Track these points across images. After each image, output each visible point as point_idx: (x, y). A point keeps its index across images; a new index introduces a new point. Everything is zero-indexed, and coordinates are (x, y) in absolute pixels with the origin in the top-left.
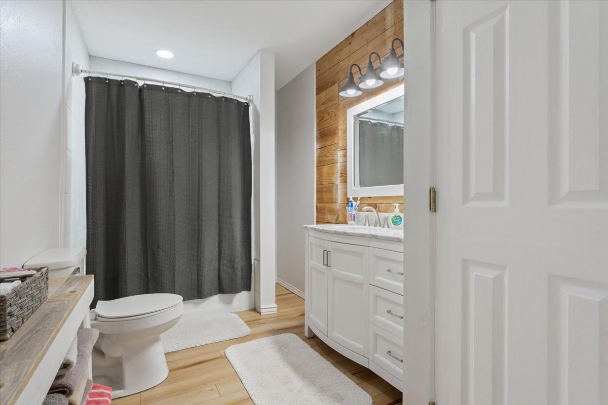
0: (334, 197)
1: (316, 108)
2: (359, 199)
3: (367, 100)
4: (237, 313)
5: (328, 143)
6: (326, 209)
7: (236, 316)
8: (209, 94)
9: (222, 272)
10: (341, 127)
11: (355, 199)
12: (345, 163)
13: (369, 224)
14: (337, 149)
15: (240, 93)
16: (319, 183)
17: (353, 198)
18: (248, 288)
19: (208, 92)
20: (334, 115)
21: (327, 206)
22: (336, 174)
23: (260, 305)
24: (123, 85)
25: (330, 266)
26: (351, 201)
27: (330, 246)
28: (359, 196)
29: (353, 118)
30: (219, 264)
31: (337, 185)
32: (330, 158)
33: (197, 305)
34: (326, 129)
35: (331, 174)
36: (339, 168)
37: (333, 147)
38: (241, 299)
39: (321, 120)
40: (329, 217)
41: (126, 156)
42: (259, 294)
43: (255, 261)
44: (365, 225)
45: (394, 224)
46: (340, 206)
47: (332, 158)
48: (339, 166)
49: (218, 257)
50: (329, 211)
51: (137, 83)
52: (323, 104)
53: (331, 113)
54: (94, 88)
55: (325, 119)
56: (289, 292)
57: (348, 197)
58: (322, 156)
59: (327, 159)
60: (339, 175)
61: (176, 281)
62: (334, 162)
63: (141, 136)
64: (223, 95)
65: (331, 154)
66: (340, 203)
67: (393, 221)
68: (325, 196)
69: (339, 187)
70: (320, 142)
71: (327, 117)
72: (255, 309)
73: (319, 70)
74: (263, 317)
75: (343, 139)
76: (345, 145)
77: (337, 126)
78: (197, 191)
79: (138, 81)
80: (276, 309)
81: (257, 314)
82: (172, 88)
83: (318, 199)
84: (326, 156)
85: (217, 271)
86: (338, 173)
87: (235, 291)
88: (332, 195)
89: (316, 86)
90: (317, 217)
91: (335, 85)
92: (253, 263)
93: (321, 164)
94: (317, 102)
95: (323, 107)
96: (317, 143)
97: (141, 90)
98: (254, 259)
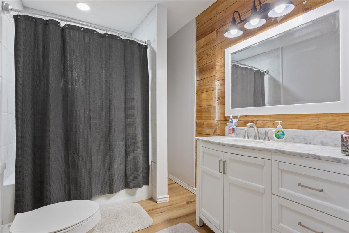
0: (212, 115)
1: (196, 51)
2: (239, 117)
3: (244, 40)
4: (139, 202)
5: (206, 76)
6: (205, 124)
7: (138, 205)
8: (118, 37)
9: (128, 172)
10: (218, 63)
11: (235, 117)
12: (223, 90)
13: (248, 136)
14: (214, 80)
15: (141, 38)
16: (198, 105)
17: (233, 116)
18: (147, 183)
19: (118, 35)
20: (212, 55)
21: (206, 122)
22: (214, 98)
23: (156, 196)
24: (48, 24)
25: (226, 174)
26: (231, 119)
27: (225, 157)
28: (239, 115)
29: (230, 55)
30: (125, 166)
31: (215, 107)
32: (208, 87)
33: (109, 198)
34: (205, 65)
35: (210, 98)
36: (216, 94)
37: (211, 79)
38: (142, 192)
39: (200, 60)
40: (207, 131)
41: (50, 81)
42: (156, 187)
43: (152, 163)
44: (244, 137)
45: (278, 138)
46: (217, 123)
47: (211, 87)
48: (217, 92)
49: (124, 161)
50: (207, 126)
51: (60, 23)
52: (202, 48)
53: (209, 53)
54: (22, 24)
55: (204, 58)
56: (173, 182)
57: (226, 115)
58: (201, 86)
59: (205, 87)
60: (217, 99)
61: (92, 181)
62: (212, 90)
63: (64, 66)
64: (128, 38)
65: (209, 84)
66: (217, 120)
67: (276, 135)
68: (204, 115)
69: (216, 108)
70: (199, 76)
71: (205, 56)
72: (152, 199)
73: (199, 23)
74: (159, 206)
75: (220, 72)
76: (222, 76)
77: (215, 63)
78: (109, 111)
79: (60, 22)
80: (168, 199)
81: (154, 203)
82: (89, 29)
83: (197, 117)
84: (204, 85)
85: (124, 171)
86: (215, 98)
87: (138, 186)
88: (211, 114)
89: (196, 35)
90: (196, 130)
91: (213, 32)
92: (150, 164)
93: (199, 92)
94: (196, 47)
95: (202, 50)
96: (197, 77)
97: (63, 29)
98: (151, 161)
